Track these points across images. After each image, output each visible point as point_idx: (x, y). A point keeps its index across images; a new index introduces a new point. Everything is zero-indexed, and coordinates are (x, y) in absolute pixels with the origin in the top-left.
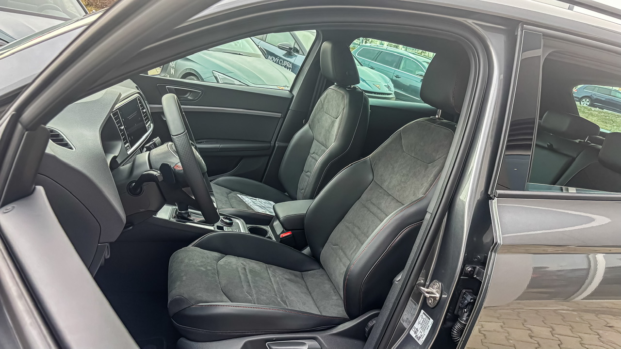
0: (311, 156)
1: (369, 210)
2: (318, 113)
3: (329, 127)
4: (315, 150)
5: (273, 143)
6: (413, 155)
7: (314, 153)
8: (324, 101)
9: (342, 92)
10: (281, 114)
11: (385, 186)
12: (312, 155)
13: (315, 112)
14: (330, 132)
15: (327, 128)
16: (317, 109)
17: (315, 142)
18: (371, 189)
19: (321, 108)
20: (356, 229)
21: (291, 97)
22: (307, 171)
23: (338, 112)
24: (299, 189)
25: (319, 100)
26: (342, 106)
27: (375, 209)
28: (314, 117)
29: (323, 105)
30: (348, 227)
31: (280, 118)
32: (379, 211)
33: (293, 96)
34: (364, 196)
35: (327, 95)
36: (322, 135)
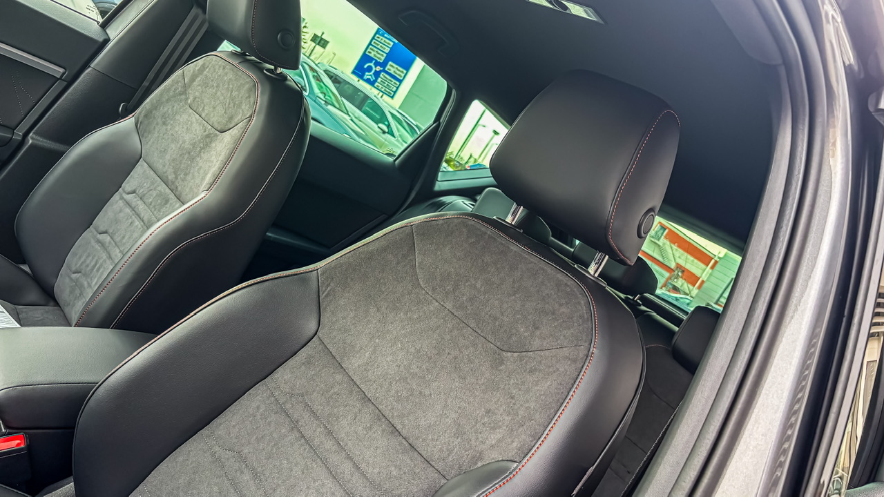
0: (122, 198)
1: (295, 425)
2: (168, 101)
3: (194, 145)
4: (141, 186)
5: (19, 133)
6: (449, 305)
7: (134, 192)
8: (193, 80)
9: (250, 74)
10: (61, 70)
11: (354, 364)
12: (126, 197)
13: (161, 95)
14: (192, 159)
15: (187, 146)
16: (168, 90)
17: (141, 168)
18: (308, 362)
19: (181, 94)
20: (246, 477)
21: (101, 40)
22: (102, 229)
23: (231, 118)
24: (69, 267)
25: (179, 72)
26: (246, 109)
27: (314, 432)
28: (155, 107)
29: (186, 87)
30: (217, 460)
31: (58, 79)
32: (330, 444)
33: (107, 41)
34: (284, 376)
35: (203, 67)
36: (168, 157)
